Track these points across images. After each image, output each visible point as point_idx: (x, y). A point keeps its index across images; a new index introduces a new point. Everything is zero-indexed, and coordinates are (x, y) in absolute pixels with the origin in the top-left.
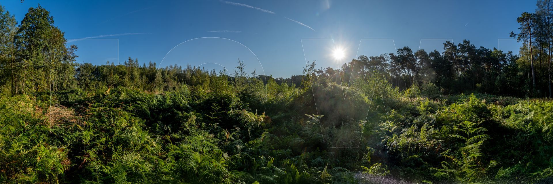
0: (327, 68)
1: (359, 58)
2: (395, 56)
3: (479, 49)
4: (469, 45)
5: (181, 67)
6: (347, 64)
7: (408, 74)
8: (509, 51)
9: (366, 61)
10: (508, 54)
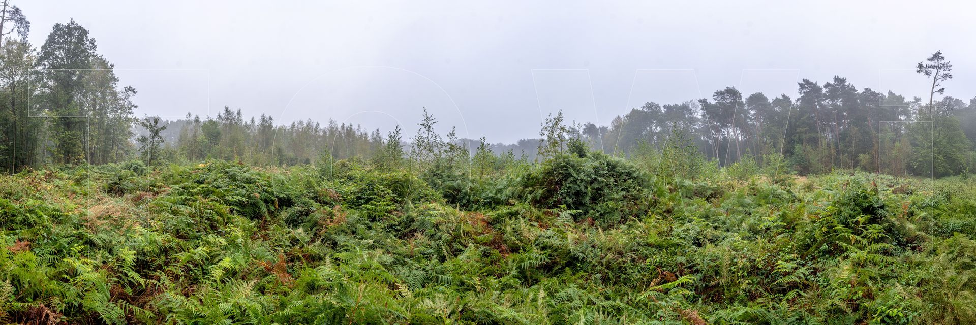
0: (585, 125)
1: (643, 107)
2: (710, 103)
3: (864, 92)
4: (844, 85)
5: (318, 125)
6: (622, 117)
7: (734, 137)
8: (915, 98)
9: (657, 112)
10: (913, 102)
